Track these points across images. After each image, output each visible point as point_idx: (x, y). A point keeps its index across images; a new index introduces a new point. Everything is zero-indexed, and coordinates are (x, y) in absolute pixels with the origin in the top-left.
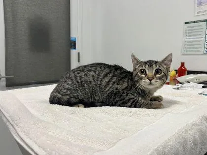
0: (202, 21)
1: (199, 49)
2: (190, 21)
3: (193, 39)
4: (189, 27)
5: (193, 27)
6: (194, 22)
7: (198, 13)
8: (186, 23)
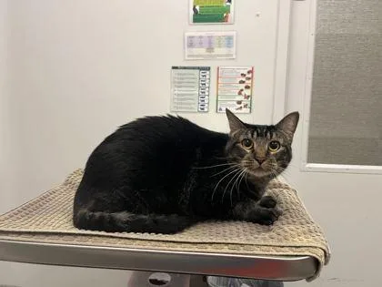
0: (194, 68)
1: (193, 106)
2: (178, 66)
3: (183, 91)
4: (179, 74)
5: (185, 74)
6: (185, 68)
7: (189, 56)
8: (174, 68)
